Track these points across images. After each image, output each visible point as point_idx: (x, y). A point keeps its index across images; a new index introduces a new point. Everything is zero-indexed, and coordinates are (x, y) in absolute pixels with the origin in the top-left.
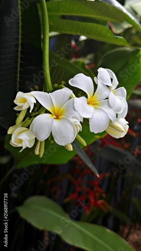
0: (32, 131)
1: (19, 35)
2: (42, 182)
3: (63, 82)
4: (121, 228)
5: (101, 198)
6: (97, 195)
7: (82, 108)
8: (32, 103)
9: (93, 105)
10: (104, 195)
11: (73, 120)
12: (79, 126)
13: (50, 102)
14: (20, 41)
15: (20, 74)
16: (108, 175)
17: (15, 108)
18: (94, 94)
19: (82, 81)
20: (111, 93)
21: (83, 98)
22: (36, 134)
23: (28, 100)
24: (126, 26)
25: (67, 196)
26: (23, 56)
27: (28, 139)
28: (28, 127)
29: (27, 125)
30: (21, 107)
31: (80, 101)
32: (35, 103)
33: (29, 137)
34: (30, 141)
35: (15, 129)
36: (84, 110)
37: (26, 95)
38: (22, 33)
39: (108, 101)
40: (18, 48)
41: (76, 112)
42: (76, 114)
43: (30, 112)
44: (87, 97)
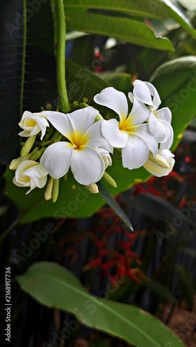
0: (43, 165)
1: (23, 35)
2: (52, 242)
3: (85, 100)
4: (161, 306)
5: (134, 266)
6: (130, 260)
7: (113, 135)
8: (43, 127)
9: (127, 130)
10: (139, 262)
11: (100, 151)
12: (108, 158)
13: (68, 125)
14: (25, 43)
15: (24, 89)
16: (144, 233)
17: (21, 134)
18: (128, 116)
19: (111, 97)
20: (152, 114)
21: (114, 120)
22: (49, 169)
23: (38, 122)
24: (170, 26)
25: (86, 262)
26: (28, 64)
27: (38, 175)
28: (38, 161)
29: (36, 157)
30: (29, 132)
31: (109, 125)
32: (47, 128)
33: (40, 174)
34: (40, 179)
35: (20, 162)
36: (115, 137)
37: (36, 116)
38: (27, 33)
39: (148, 126)
40: (22, 52)
41: (104, 140)
42: (104, 142)
43: (42, 139)
44: (118, 120)
